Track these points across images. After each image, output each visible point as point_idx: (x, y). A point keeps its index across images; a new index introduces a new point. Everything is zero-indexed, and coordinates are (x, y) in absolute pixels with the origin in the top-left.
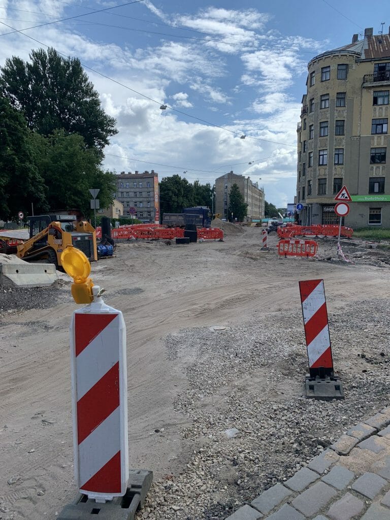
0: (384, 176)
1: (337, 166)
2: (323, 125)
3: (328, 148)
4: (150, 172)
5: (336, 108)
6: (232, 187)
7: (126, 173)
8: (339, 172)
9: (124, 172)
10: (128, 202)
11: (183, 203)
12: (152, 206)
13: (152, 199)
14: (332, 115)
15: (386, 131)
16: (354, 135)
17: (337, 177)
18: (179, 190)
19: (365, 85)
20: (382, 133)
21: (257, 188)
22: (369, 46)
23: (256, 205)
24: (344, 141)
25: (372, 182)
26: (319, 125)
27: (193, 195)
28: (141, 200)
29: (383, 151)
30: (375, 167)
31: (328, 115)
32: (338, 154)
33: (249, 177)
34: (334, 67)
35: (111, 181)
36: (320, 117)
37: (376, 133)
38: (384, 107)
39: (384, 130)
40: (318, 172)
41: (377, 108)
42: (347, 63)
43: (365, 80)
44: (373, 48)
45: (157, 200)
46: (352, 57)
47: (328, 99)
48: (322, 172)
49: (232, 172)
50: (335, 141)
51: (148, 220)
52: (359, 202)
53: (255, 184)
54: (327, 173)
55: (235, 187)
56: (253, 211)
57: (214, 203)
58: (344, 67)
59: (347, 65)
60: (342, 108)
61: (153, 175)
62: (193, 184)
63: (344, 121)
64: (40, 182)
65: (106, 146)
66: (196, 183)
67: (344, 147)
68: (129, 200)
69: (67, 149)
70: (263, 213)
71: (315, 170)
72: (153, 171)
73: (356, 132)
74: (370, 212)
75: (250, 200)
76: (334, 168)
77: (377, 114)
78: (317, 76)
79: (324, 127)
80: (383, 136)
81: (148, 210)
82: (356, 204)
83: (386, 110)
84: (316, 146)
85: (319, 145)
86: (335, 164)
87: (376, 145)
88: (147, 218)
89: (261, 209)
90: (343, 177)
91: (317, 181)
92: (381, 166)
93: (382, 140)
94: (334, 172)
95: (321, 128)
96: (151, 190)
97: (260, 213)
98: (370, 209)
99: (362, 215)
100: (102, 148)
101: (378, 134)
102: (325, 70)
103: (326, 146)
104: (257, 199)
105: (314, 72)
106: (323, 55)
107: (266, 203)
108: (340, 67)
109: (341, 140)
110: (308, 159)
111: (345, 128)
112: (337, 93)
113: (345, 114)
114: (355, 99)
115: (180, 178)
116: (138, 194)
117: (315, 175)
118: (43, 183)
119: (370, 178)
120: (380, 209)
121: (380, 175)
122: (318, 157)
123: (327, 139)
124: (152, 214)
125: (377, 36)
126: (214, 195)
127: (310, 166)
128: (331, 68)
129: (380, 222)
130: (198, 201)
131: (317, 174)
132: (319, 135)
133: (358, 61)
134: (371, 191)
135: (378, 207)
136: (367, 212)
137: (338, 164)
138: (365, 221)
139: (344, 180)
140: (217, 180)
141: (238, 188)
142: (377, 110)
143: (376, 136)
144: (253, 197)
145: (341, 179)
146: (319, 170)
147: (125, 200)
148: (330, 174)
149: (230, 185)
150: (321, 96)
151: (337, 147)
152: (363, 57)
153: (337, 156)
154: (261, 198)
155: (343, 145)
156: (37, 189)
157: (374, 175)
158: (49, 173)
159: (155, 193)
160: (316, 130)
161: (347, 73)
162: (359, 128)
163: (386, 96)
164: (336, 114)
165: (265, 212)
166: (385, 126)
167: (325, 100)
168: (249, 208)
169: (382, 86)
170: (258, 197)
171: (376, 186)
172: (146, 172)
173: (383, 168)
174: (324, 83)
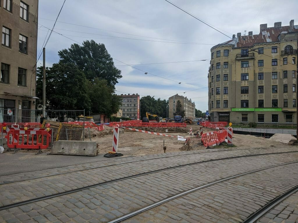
0: (248, 99)
1: (225, 95)
2: (218, 76)
3: (220, 86)
4: (136, 94)
5: (224, 69)
6: (177, 102)
7: (124, 95)
8: (226, 97)
9: (122, 94)
10: (124, 109)
11: (151, 109)
12: (136, 111)
13: (136, 108)
14: (222, 72)
15: (248, 79)
16: (233, 80)
17: (225, 99)
18: (150, 103)
19: (237, 59)
20: (246, 80)
21: (191, 103)
22: (239, 41)
23: (190, 111)
24: (228, 83)
25: (243, 102)
26: (216, 76)
27: (157, 105)
28: (131, 108)
29: (247, 88)
30: (243, 95)
31: (220, 72)
32: (225, 89)
33: (186, 97)
34: (222, 51)
35: (120, 100)
36: (216, 73)
37: (243, 80)
38: (246, 68)
39: (247, 78)
40: (216, 97)
41: (243, 69)
42: (229, 49)
43: (237, 57)
44: (241, 42)
45: (139, 108)
46: (230, 47)
47: (220, 65)
48: (218, 97)
49: (177, 94)
50: (223, 83)
51: (134, 118)
52: (236, 112)
53: (190, 100)
54: (220, 98)
55: (179, 102)
56: (189, 114)
57: (168, 110)
58: (227, 51)
59: (228, 50)
60: (227, 69)
61: (137, 96)
62: (157, 100)
63: (228, 74)
64: (89, 102)
65: (116, 83)
66: (159, 99)
67: (228, 86)
68: (124, 108)
69: (100, 86)
70: (195, 115)
71: (215, 96)
72: (137, 94)
73: (234, 79)
74: (242, 116)
75: (187, 108)
76: (223, 96)
77: (243, 71)
78: (215, 55)
79: (218, 77)
80: (246, 81)
81: (134, 113)
82: (235, 112)
83: (248, 69)
84: (215, 86)
85: (216, 85)
86: (224, 94)
87: (243, 85)
88: (133, 117)
89: (193, 113)
90: (228, 100)
91: (216, 101)
92: (246, 95)
93: (246, 83)
94: (223, 97)
95: (217, 77)
96: (136, 103)
97: (193, 115)
98: (242, 115)
99: (238, 118)
100: (115, 84)
101: (244, 80)
102: (218, 52)
103: (219, 85)
104: (190, 108)
105: (213, 53)
106: (217, 46)
107: (196, 110)
108: (225, 51)
109: (227, 83)
110: (211, 91)
111: (228, 77)
112: (224, 62)
113: (228, 72)
114: (233, 65)
115: (151, 97)
116: (129, 105)
117: (215, 98)
118: (91, 102)
119: (241, 100)
120: (247, 115)
121: (246, 99)
122: (216, 90)
123: (220, 83)
124: (136, 115)
125: (243, 36)
126: (168, 106)
127: (212, 95)
128: (221, 51)
129: (247, 121)
130: (159, 109)
131: (216, 98)
132: (216, 81)
133: (234, 48)
134: (242, 106)
135: (246, 114)
136: (241, 116)
137: (225, 94)
138: (240, 120)
139: (228, 101)
140: (170, 98)
141: (180, 102)
142: (243, 70)
143: (243, 82)
144: (188, 107)
145: (227, 101)
146: (216, 96)
147: (123, 108)
148: (222, 98)
149: (176, 101)
150: (217, 63)
151: (225, 86)
152: (236, 46)
153: (225, 90)
154: (193, 107)
155: (228, 85)
156: (88, 105)
157: (243, 99)
158: (93, 97)
159: (138, 105)
160: (215, 78)
161: (228, 53)
162: (235, 78)
163: (247, 63)
164: (224, 71)
165: (196, 114)
166: (247, 77)
167: (219, 65)
168: (186, 113)
169: (245, 59)
170: (192, 107)
171: (245, 104)
172: (134, 94)
173: (248, 96)
174: (218, 58)
